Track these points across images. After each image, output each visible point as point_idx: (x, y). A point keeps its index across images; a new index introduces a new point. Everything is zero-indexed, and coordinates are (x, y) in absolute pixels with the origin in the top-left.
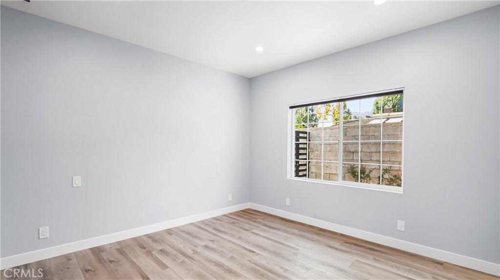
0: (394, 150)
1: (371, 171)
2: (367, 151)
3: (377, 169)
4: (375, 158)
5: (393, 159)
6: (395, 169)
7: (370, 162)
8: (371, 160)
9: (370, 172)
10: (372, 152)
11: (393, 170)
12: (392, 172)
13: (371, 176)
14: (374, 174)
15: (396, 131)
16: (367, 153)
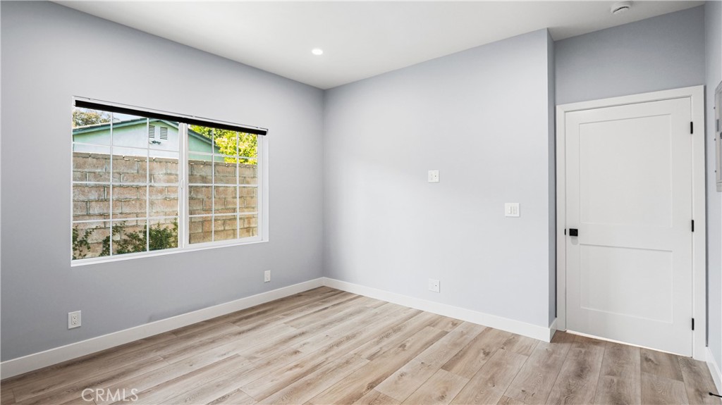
0: (128, 196)
1: (88, 234)
2: (81, 199)
3: (101, 228)
4: (96, 209)
5: (126, 210)
6: (131, 224)
7: (87, 217)
8: (89, 215)
9: (86, 236)
10: (90, 201)
11: (127, 227)
12: (126, 229)
13: (89, 241)
14: (96, 238)
15: (131, 168)
16: (80, 203)
